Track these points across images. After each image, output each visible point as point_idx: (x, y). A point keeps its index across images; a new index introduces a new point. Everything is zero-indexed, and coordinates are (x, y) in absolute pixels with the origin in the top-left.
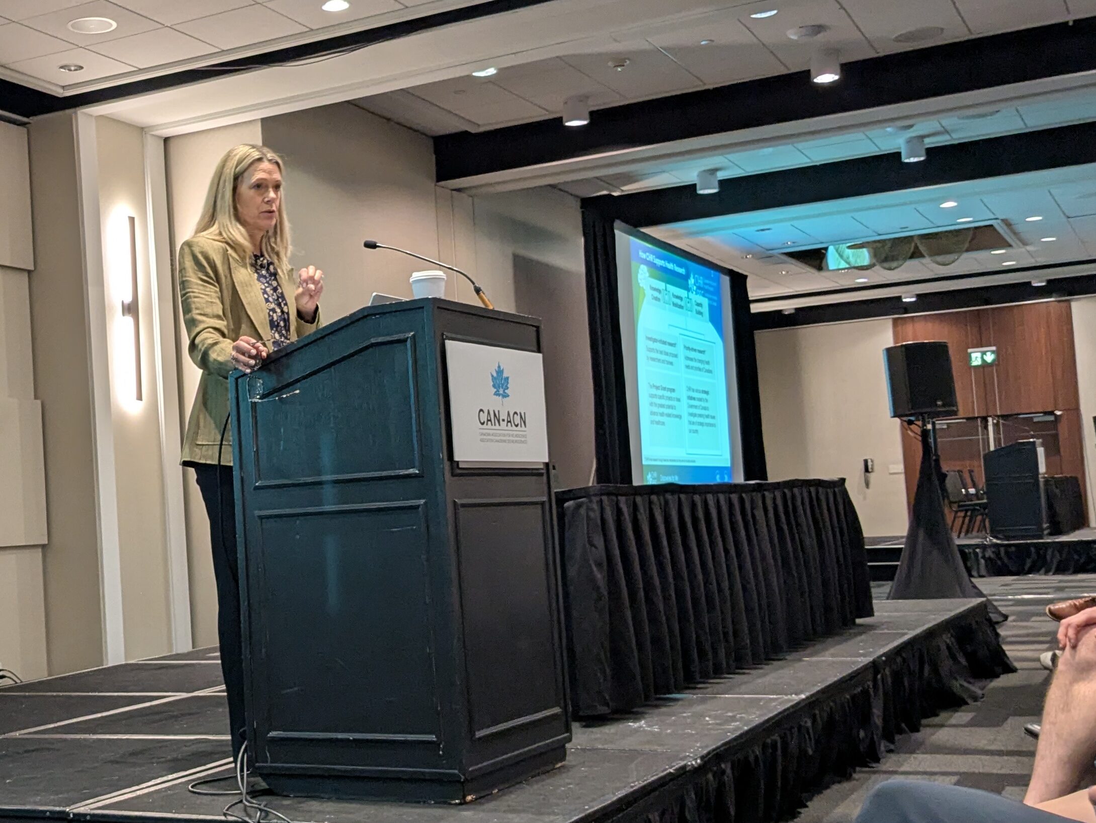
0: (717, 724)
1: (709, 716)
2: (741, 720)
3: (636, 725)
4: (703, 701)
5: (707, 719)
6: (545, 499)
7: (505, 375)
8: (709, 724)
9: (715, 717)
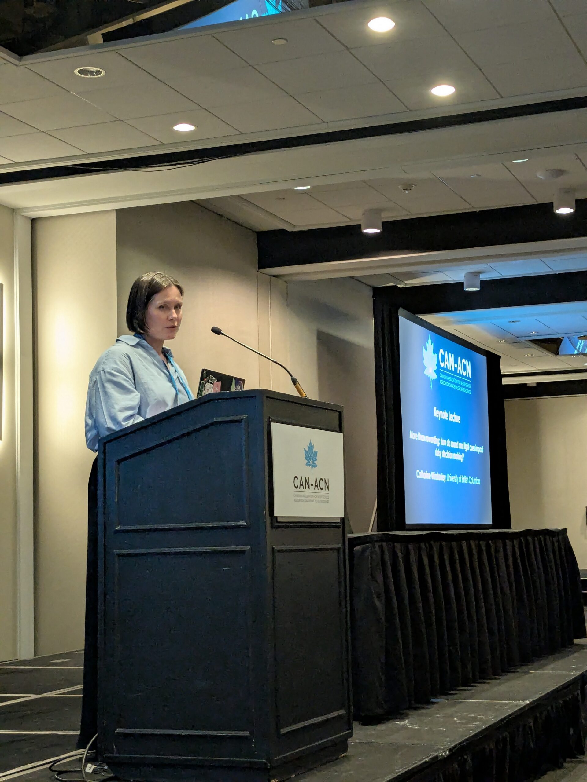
0: (462, 723)
1: (456, 717)
2: (480, 720)
3: (402, 724)
4: (454, 704)
5: (455, 719)
6: (340, 546)
7: (315, 450)
8: (457, 723)
9: (461, 718)
